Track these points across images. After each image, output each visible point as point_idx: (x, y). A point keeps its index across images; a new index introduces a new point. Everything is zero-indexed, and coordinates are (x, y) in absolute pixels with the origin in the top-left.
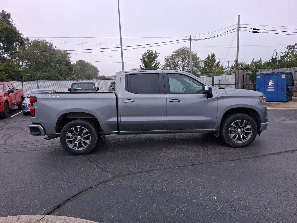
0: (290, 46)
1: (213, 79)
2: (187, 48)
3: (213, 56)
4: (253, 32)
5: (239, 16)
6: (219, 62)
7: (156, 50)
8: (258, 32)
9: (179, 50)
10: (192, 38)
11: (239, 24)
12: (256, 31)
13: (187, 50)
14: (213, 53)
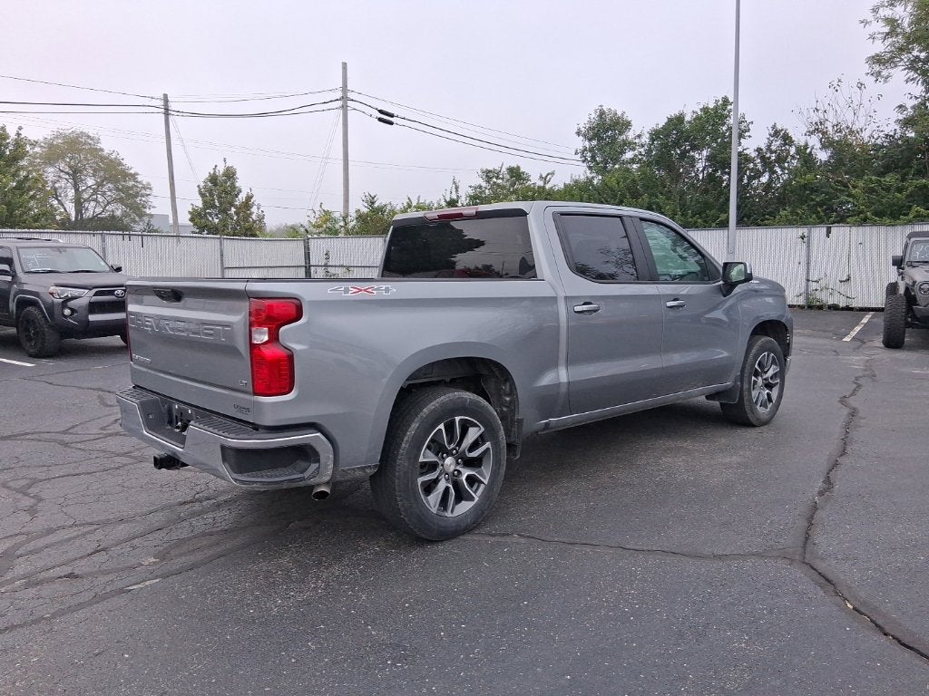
0: (490, 171)
1: (307, 249)
2: (89, 137)
3: (230, 174)
4: (380, 120)
5: (345, 65)
6: (249, 198)
7: (20, 128)
8: (391, 123)
9: (57, 137)
10: (172, 106)
11: (345, 88)
12: (386, 118)
13: (90, 144)
14: (229, 164)
